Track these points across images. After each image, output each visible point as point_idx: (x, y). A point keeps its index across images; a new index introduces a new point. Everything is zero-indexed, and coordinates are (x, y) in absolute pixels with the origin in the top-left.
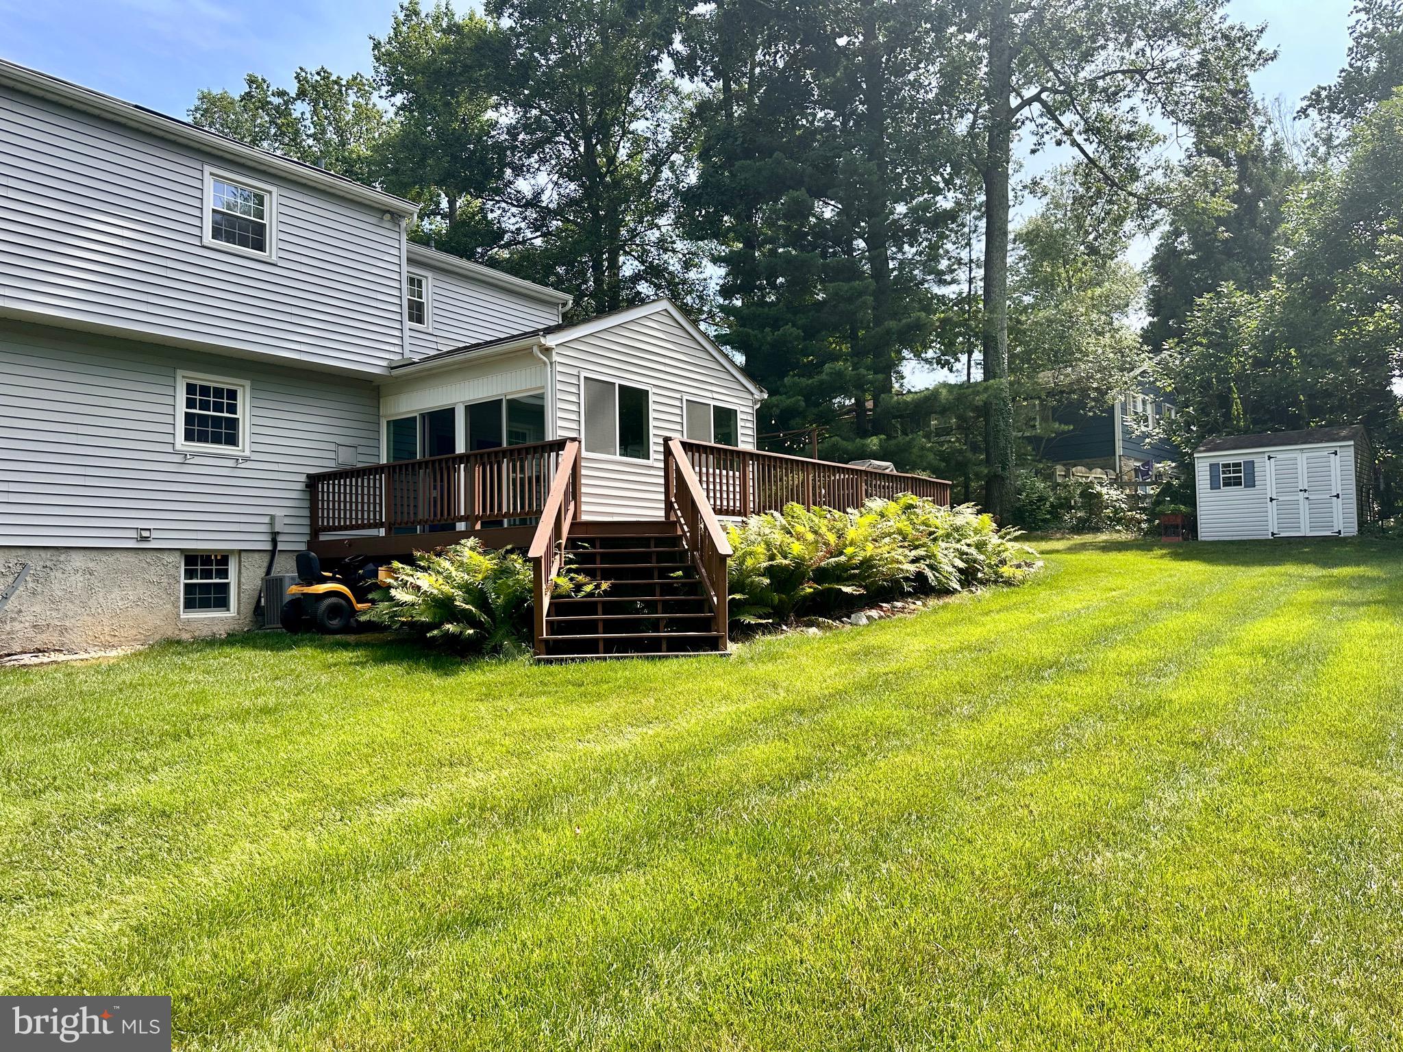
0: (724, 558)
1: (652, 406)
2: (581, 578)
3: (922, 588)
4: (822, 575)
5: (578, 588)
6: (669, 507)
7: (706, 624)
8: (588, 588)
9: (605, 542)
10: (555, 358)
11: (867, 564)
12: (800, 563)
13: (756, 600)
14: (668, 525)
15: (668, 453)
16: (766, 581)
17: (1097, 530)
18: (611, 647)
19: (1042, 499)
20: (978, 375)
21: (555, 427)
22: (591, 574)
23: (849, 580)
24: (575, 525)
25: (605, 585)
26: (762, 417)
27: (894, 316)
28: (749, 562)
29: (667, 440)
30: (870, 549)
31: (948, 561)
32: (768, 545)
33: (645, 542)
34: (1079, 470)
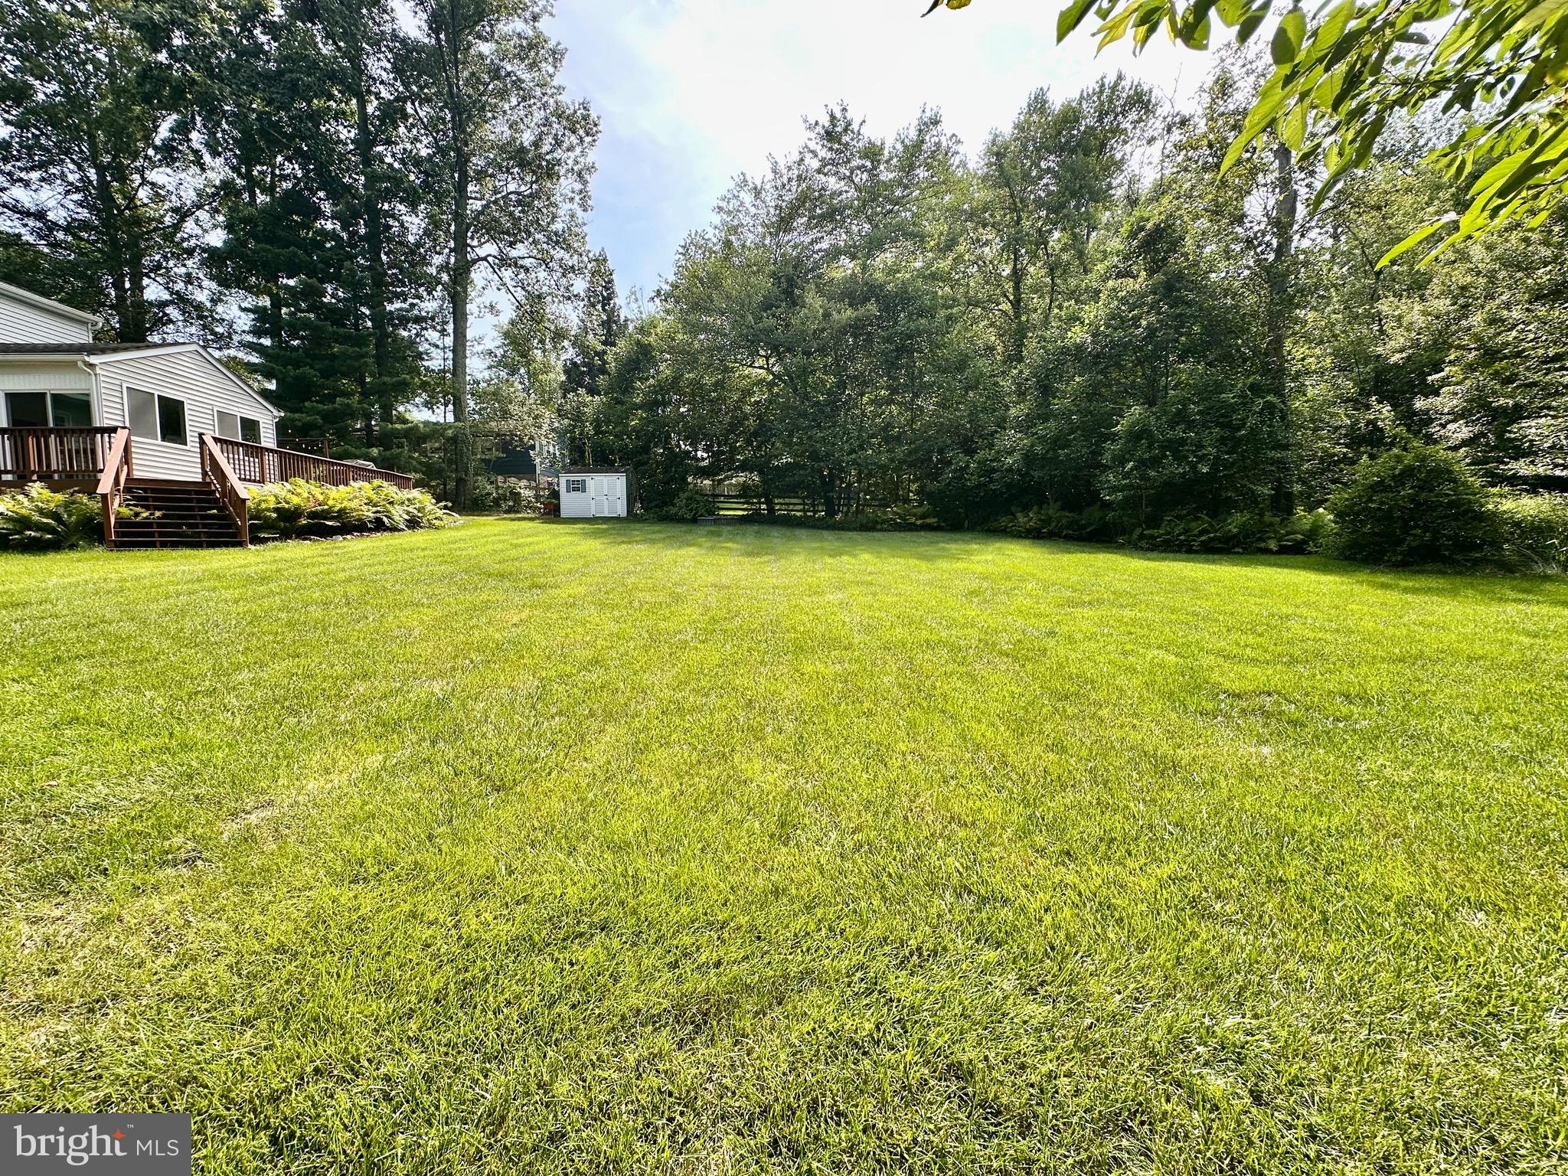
0: (244, 501)
1: (187, 412)
2: (138, 509)
3: (379, 526)
4: (313, 515)
5: (137, 515)
6: (205, 474)
7: (234, 535)
8: (145, 515)
9: (153, 491)
10: (98, 371)
11: (342, 511)
12: (297, 508)
13: (268, 525)
14: (204, 484)
15: (202, 443)
16: (274, 515)
17: (518, 512)
18: (164, 545)
19: (489, 494)
20: (450, 418)
21: (102, 418)
22: (147, 508)
23: (332, 519)
24: (129, 479)
25: (158, 514)
26: (281, 427)
27: (390, 375)
28: (263, 506)
29: (201, 435)
30: (345, 504)
31: (399, 514)
32: (276, 497)
33: (189, 492)
34: (513, 480)
